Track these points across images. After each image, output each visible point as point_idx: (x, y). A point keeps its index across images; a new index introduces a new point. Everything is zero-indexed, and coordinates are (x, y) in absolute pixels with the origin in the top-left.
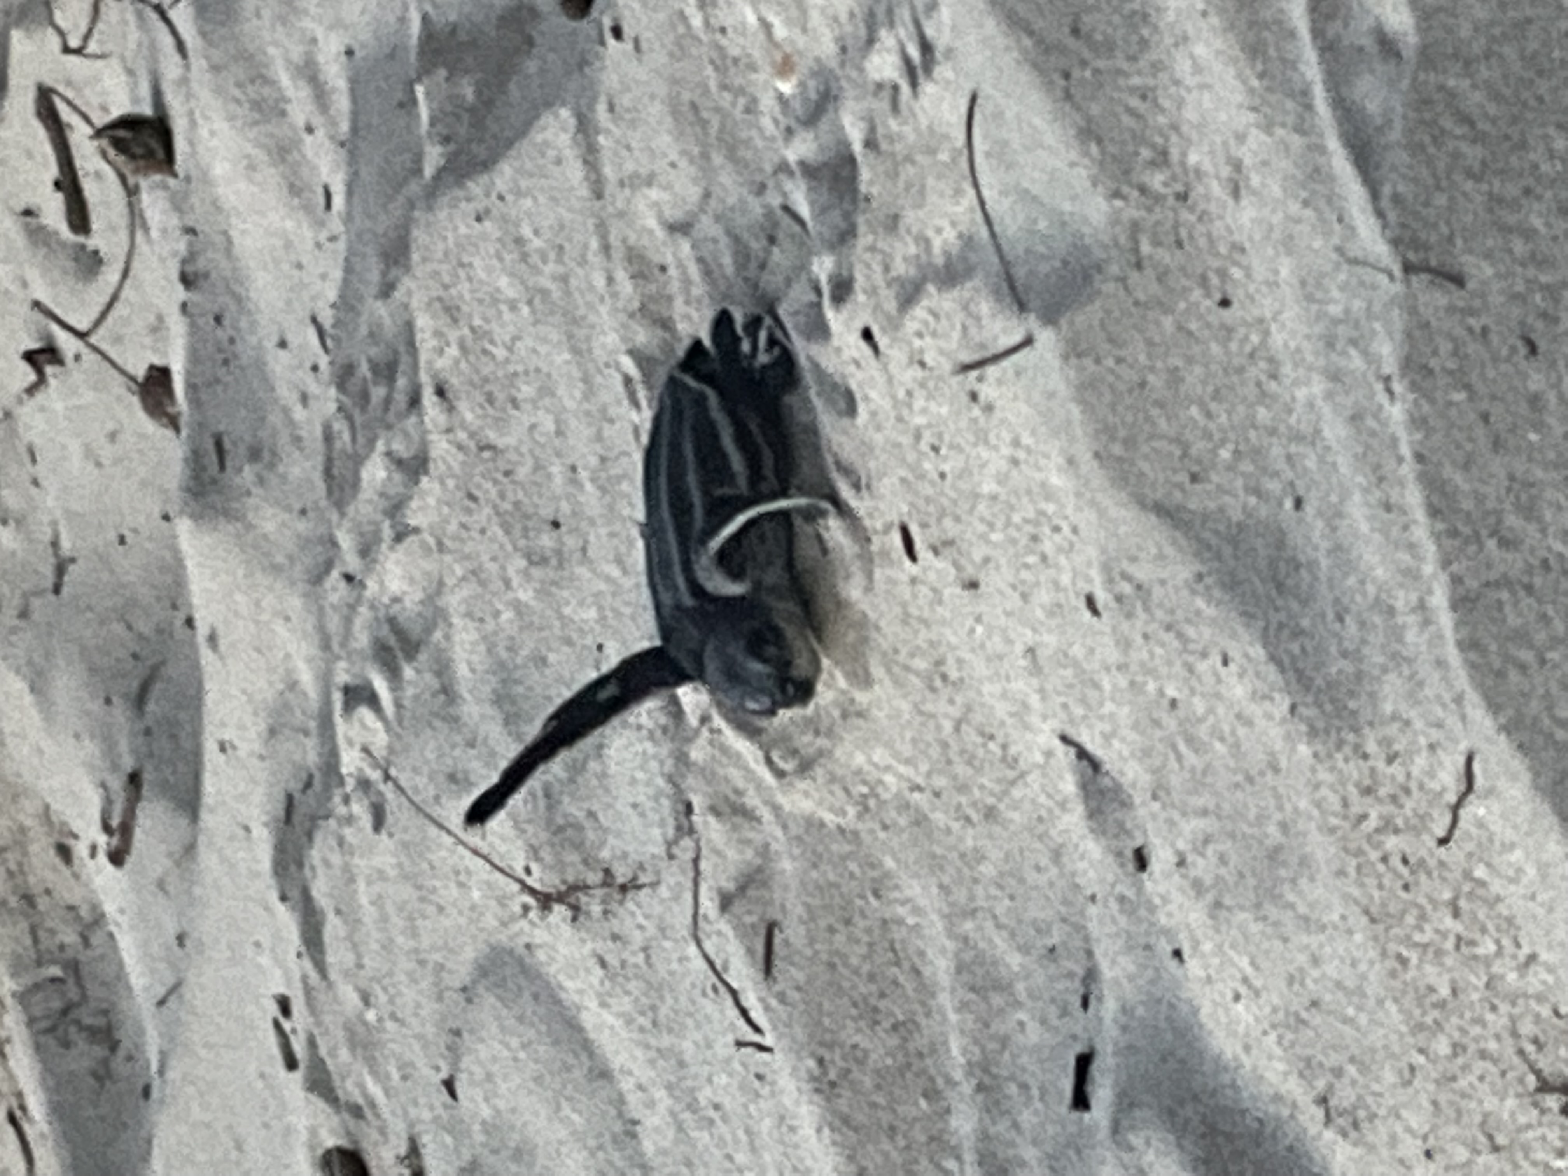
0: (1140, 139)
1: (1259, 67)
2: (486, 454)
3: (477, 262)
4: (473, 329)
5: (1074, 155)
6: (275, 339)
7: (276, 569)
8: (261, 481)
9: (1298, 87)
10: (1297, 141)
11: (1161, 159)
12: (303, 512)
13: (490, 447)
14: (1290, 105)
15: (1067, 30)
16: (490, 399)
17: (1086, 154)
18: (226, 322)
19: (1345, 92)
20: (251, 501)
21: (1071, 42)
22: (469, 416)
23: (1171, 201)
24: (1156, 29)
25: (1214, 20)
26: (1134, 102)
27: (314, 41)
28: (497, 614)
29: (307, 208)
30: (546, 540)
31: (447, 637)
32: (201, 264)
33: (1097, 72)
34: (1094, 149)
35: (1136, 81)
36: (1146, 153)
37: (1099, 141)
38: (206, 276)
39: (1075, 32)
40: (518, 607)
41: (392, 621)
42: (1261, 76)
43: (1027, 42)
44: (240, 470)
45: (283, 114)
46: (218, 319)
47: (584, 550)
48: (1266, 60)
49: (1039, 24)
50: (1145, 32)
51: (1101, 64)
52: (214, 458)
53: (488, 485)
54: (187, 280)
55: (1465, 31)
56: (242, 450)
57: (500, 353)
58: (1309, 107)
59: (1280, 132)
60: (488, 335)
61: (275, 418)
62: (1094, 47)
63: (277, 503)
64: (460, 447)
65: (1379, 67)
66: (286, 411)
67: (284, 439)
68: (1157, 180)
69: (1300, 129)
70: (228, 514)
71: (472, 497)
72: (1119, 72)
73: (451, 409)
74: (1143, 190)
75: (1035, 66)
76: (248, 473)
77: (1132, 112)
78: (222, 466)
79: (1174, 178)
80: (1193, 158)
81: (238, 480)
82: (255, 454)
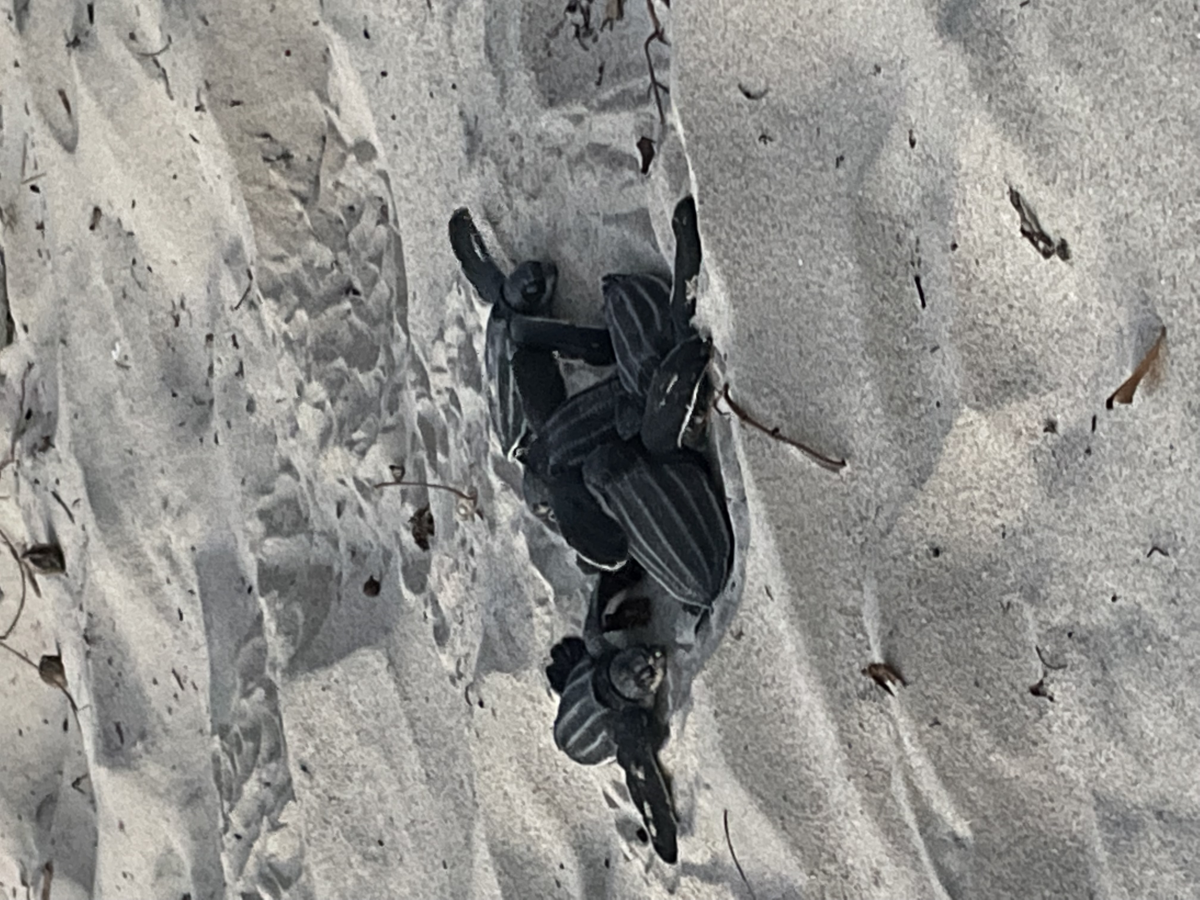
0: (821, 850)
1: (891, 838)
2: (334, 802)
3: (323, 709)
4: (322, 741)
5: (789, 853)
6: (150, 679)
7: (161, 796)
8: (147, 751)
9: (911, 849)
10: (913, 874)
11: (833, 859)
12: (174, 768)
13: (334, 798)
14: (908, 857)
15: (780, 797)
16: (335, 775)
17: (794, 854)
18: (115, 663)
19: (939, 859)
20: (142, 761)
21: (783, 803)
22: (322, 782)
23: (839, 878)
24: (826, 802)
25: (867, 816)
26: (817, 833)
27: (169, 538)
28: (345, 880)
29: (168, 619)
30: (374, 849)
31: (309, 880)
32: (97, 632)
33: (797, 817)
34: (799, 853)
35: (817, 823)
36: (825, 856)
37: (801, 849)
38: (100, 638)
39: (785, 798)
40: (359, 878)
41: (270, 865)
42: (893, 843)
43: (760, 801)
44: (134, 744)
45: (150, 571)
46: (110, 661)
47: (401, 860)
48: (894, 836)
49: (765, 794)
50: (821, 803)
51: (800, 814)
52: (116, 735)
53: (336, 817)
54: (87, 639)
55: (997, 840)
56: (134, 735)
57: (340, 754)
58: (918, 859)
59: (904, 868)
60: (331, 744)
61: (154, 720)
62: (797, 807)
63: (157, 762)
64: (318, 796)
65: (955, 850)
66: (159, 716)
67: (159, 729)
68: (831, 868)
69: (914, 867)
70: (128, 766)
71: (326, 822)
72: (808, 819)
73: (311, 778)
74: (825, 872)
75: (766, 813)
76: (139, 746)
77: (818, 838)
78: (122, 741)
79: (840, 868)
80: (850, 861)
81: (133, 750)
82: (143, 736)
